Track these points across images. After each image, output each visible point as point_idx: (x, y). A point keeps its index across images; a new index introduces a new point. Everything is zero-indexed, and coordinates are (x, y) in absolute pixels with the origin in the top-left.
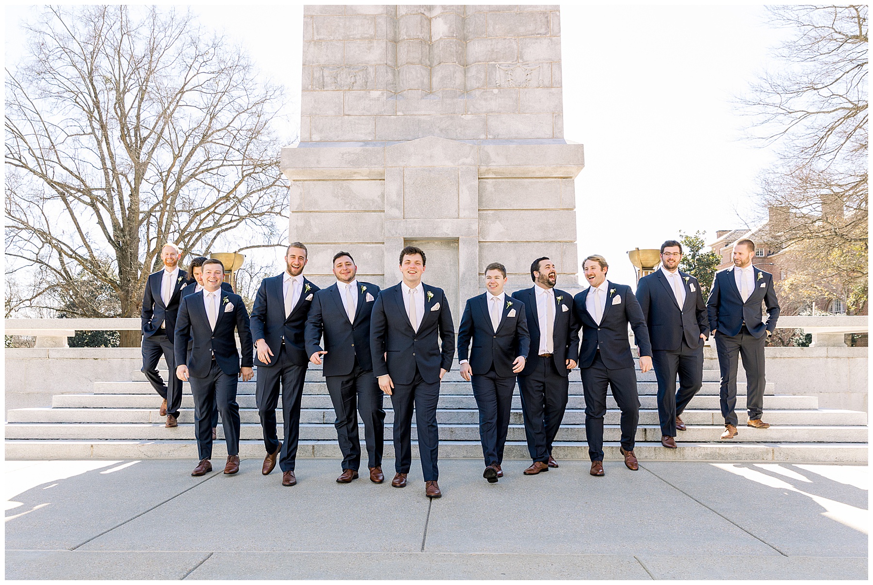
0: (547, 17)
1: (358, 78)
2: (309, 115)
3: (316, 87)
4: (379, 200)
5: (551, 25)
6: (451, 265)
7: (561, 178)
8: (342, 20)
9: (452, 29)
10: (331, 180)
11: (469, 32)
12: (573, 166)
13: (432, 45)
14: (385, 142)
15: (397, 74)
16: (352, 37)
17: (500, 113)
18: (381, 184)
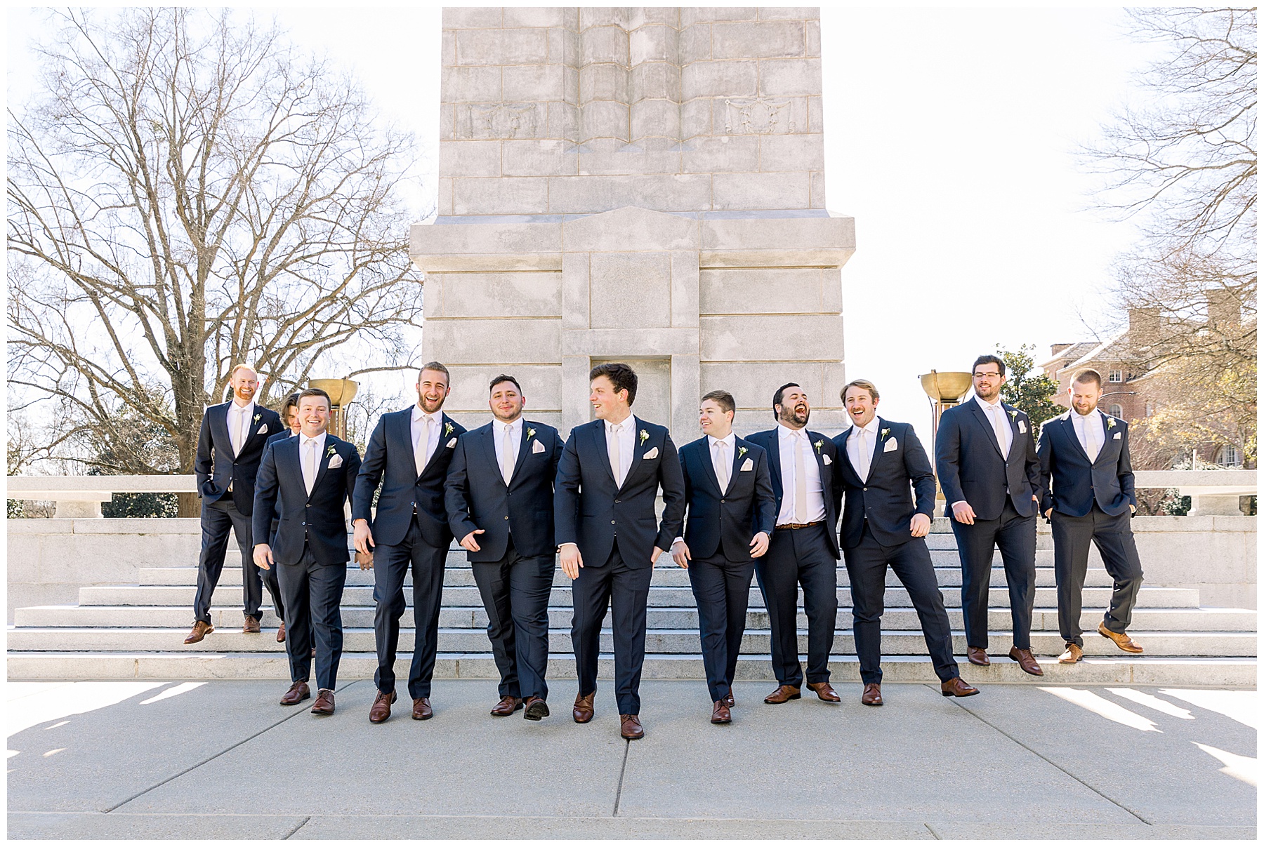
0: (801, 29)
1: (522, 121)
2: (452, 177)
3: (461, 135)
4: (554, 301)
5: (807, 40)
6: (659, 396)
7: (822, 267)
8: (499, 36)
9: (660, 48)
10: (483, 272)
11: (686, 52)
12: (839, 250)
13: (632, 71)
14: (562, 216)
15: (580, 115)
16: (513, 60)
17: (731, 171)
18: (557, 278)
